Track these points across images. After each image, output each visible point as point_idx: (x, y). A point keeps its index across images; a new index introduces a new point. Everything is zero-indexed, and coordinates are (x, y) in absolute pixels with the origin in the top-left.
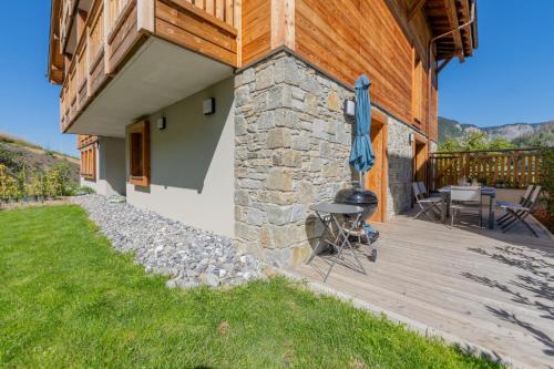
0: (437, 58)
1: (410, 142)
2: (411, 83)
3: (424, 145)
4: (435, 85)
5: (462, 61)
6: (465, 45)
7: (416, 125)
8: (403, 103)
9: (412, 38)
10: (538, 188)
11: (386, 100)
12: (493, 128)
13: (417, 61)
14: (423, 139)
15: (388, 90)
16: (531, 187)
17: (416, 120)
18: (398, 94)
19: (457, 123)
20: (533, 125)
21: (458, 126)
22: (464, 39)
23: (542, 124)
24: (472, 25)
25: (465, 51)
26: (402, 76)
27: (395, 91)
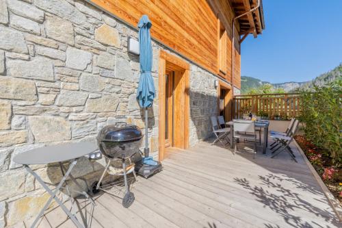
0: (240, 34)
1: (216, 87)
2: (216, 44)
3: (229, 90)
4: (239, 50)
5: (255, 37)
6: (256, 26)
7: (222, 75)
8: (208, 57)
9: (217, 12)
10: (297, 121)
11: (190, 51)
12: (279, 84)
13: (222, 31)
14: (228, 86)
15: (191, 44)
16: (293, 120)
17: (220, 71)
18: (203, 49)
19: (259, 81)
20: (299, 83)
21: (260, 83)
22: (255, 21)
23: (304, 83)
24: (259, 8)
25: (257, 29)
26: (207, 37)
27: (200, 46)
